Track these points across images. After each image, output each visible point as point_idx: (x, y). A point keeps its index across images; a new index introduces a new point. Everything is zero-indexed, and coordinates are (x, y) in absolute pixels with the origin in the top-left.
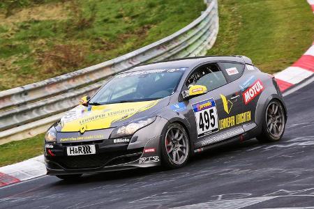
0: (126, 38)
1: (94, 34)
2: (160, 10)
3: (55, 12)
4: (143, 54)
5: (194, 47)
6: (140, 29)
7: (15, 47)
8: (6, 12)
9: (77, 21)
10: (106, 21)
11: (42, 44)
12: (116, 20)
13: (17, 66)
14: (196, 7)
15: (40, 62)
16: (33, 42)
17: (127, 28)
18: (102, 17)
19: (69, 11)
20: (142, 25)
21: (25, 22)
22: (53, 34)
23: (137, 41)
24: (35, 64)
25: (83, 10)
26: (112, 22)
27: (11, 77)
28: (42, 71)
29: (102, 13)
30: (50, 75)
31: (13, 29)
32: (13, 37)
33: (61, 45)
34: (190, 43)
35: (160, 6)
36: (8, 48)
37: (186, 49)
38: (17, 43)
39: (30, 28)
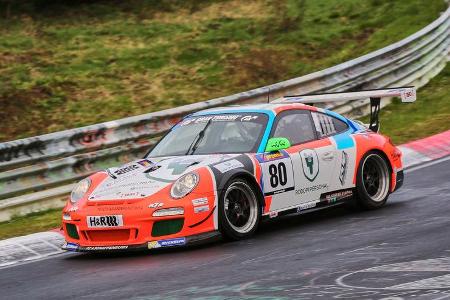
0: (342, 44)
1: (301, 37)
2: (387, 9)
3: (253, 9)
4: (363, 64)
5: (429, 58)
6: (360, 33)
7: (201, 50)
8: (191, 7)
9: (280, 20)
10: (317, 21)
11: (234, 48)
12: (331, 20)
13: (202, 75)
14: (433, 7)
15: (231, 72)
16: (224, 45)
17: (344, 32)
18: (312, 15)
19: (271, 7)
20: (363, 27)
21: (215, 20)
22: (248, 36)
23: (355, 48)
24: (225, 74)
25: (288, 6)
26: (325, 23)
27: (195, 88)
28: (234, 82)
29: (312, 11)
30: (243, 87)
31: (199, 29)
32: (198, 38)
33: (259, 50)
34: (424, 52)
35: (387, 5)
36: (190, 53)
37: (418, 60)
38: (203, 46)
39: (220, 28)
